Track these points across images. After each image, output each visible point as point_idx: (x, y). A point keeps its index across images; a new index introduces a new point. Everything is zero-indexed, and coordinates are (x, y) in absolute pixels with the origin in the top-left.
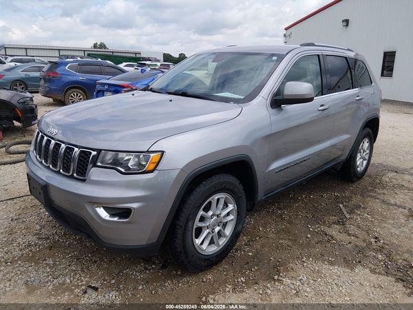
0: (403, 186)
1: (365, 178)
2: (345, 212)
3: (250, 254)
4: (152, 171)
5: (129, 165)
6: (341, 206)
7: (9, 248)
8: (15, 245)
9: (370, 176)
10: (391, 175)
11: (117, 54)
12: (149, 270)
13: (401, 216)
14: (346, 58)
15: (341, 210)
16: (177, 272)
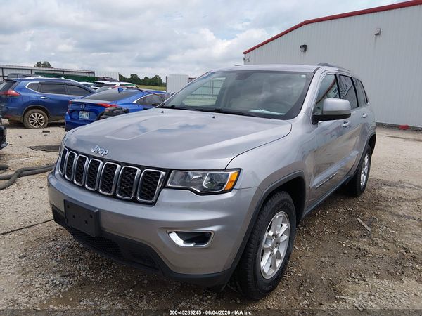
0: (402, 198)
1: (366, 192)
2: (366, 226)
3: (300, 275)
4: (230, 191)
5: (203, 185)
6: (359, 219)
7: (32, 291)
8: (37, 286)
9: (368, 190)
10: (386, 188)
11: (68, 73)
12: (206, 301)
13: (416, 227)
14: (351, 78)
15: (360, 224)
16: (236, 301)
